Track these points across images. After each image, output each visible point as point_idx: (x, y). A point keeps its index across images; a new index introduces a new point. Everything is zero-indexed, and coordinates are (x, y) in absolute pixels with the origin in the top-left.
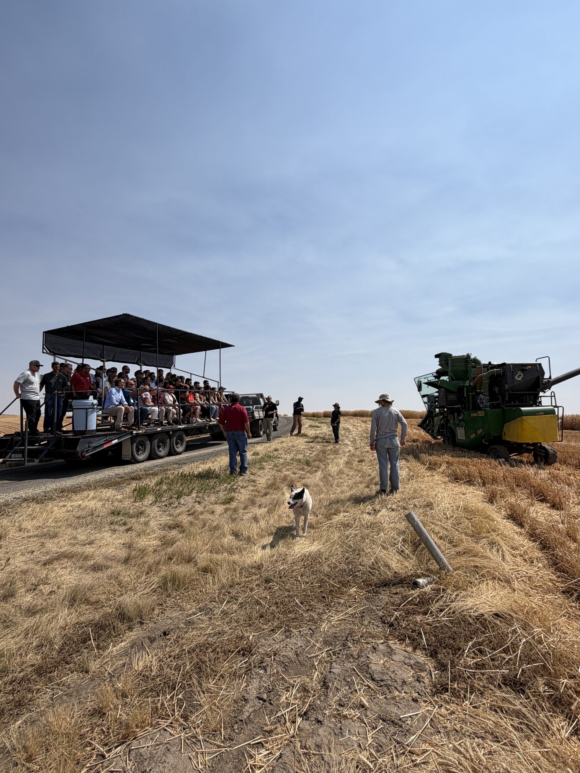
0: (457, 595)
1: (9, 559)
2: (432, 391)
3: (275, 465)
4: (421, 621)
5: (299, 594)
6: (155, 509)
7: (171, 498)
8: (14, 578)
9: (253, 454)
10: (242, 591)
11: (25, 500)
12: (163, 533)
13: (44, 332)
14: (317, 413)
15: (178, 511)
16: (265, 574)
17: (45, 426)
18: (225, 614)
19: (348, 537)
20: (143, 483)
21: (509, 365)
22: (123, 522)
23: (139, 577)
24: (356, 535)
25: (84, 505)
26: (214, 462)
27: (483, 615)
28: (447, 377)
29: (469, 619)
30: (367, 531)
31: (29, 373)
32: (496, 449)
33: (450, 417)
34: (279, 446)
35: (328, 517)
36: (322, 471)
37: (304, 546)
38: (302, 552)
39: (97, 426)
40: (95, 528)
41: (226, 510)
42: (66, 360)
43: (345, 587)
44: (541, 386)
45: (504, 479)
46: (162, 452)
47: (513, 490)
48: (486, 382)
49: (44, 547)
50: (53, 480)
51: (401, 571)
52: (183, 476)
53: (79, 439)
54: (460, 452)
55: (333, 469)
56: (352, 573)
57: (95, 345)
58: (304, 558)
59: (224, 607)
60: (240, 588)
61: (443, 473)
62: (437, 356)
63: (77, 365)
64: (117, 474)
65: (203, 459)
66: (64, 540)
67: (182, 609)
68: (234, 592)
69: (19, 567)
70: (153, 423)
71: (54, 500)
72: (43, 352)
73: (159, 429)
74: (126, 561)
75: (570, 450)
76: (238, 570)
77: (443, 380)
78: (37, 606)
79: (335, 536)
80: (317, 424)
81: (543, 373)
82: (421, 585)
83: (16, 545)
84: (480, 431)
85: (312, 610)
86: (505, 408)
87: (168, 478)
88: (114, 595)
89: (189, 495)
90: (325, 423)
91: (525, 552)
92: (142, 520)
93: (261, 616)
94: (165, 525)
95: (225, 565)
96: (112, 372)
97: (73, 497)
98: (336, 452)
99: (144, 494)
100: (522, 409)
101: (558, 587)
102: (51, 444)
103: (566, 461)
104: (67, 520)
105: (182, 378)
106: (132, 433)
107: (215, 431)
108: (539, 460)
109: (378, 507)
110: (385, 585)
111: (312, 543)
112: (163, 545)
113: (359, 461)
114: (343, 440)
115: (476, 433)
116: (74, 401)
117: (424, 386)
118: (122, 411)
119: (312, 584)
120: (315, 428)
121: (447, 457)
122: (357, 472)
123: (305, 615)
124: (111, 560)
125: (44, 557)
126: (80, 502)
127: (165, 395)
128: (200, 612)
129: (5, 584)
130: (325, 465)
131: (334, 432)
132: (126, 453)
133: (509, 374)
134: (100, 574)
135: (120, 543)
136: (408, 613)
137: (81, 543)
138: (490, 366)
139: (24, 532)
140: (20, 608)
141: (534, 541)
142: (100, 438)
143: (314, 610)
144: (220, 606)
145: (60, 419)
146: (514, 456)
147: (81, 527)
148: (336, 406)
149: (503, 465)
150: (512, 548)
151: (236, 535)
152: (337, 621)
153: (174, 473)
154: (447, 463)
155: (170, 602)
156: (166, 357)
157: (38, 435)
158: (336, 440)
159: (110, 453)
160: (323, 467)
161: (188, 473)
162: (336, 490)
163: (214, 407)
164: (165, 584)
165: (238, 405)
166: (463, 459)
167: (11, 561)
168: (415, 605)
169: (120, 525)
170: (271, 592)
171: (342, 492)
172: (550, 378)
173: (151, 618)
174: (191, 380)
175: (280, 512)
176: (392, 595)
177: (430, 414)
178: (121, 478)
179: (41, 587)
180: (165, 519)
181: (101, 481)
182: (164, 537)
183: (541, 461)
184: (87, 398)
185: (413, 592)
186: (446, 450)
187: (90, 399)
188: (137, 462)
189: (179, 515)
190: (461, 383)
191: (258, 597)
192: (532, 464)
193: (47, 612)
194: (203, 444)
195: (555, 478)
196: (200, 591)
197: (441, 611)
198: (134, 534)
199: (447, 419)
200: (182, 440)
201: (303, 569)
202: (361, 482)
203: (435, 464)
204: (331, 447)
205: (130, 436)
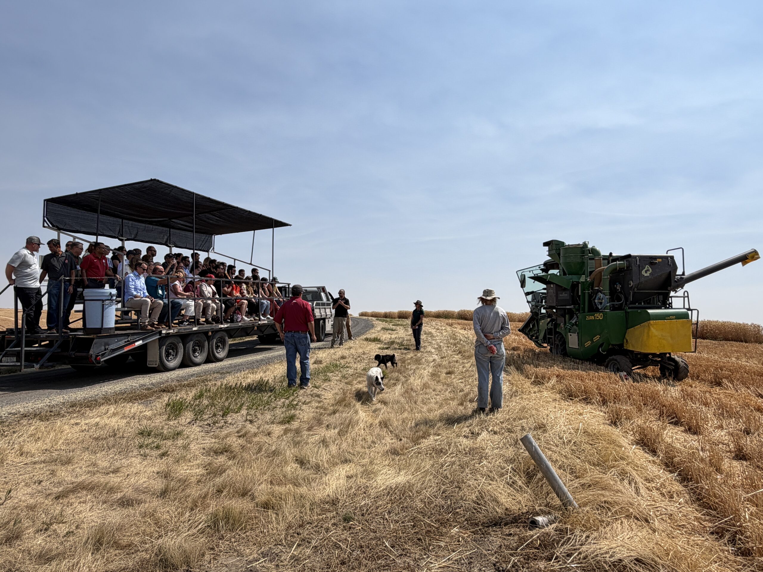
0: (588, 537)
1: (10, 491)
2: (539, 287)
3: (344, 377)
4: (545, 568)
5: (388, 536)
6: (196, 428)
7: (215, 415)
8: (18, 514)
9: (315, 363)
10: (315, 531)
11: (25, 416)
12: (207, 459)
13: (45, 200)
14: (390, 313)
15: (225, 432)
16: (343, 512)
17: (49, 322)
18: (296, 560)
19: (442, 466)
20: (177, 396)
21: (635, 257)
22: (155, 444)
23: (182, 514)
24: (453, 463)
25: (102, 423)
26: (265, 372)
27: (620, 560)
28: (558, 271)
29: (605, 565)
30: (466, 459)
31: (26, 252)
32: (616, 360)
33: (560, 320)
34: (346, 353)
35: (416, 441)
36: (403, 385)
37: (388, 477)
38: (387, 483)
39: (116, 324)
40: (120, 452)
41: (286, 431)
42: (75, 238)
43: (445, 527)
44: (673, 284)
45: (629, 397)
46: (199, 358)
47: (640, 410)
48: (606, 278)
49: (55, 475)
50: (58, 391)
51: (513, 507)
52: (229, 389)
53: (93, 339)
54: (573, 363)
55: (416, 382)
56: (451, 509)
57: (112, 219)
58: (390, 491)
59: (294, 551)
60: (313, 528)
61: (553, 389)
62: (545, 244)
63: (89, 244)
64: (142, 385)
65: (252, 367)
66: (81, 468)
67: (240, 554)
68: (305, 533)
69: (24, 502)
70: (187, 321)
71: (63, 416)
72: (44, 226)
73: (195, 329)
74: (164, 493)
75: (704, 363)
76: (308, 505)
77: (553, 274)
78: (51, 550)
79: (427, 464)
80: (391, 326)
81: (675, 268)
82: (540, 524)
83: (17, 474)
84: (597, 338)
85: (406, 555)
86: (629, 310)
87: (209, 391)
88: (151, 537)
89: (237, 412)
90: (401, 325)
91: (663, 485)
92: (180, 442)
93: (343, 563)
94: (210, 449)
95: (291, 500)
96: (134, 254)
97: (87, 413)
98: (418, 361)
99: (180, 410)
100: (650, 311)
101: (705, 527)
102: (56, 345)
103: (698, 377)
104: (83, 441)
105: (223, 264)
106: (160, 332)
107: (265, 333)
108: (667, 374)
109: (476, 430)
110: (495, 525)
111: (399, 473)
112: (208, 474)
113: (447, 373)
114: (425, 347)
115: (592, 340)
116: (86, 290)
117: (529, 282)
118: (148, 304)
119: (403, 522)
120: (390, 332)
121: (556, 369)
122: (445, 387)
123: (398, 561)
124: (144, 493)
125: (56, 489)
126: (98, 419)
127: (201, 285)
128: (264, 557)
129: (8, 523)
130: (405, 377)
131: (415, 337)
132: (153, 359)
133: (635, 269)
134: (131, 511)
135: (153, 472)
136: (528, 558)
137: (103, 471)
138: (611, 258)
139: (26, 457)
140: (29, 554)
141: (671, 472)
142: (119, 338)
143: (408, 555)
144: (288, 551)
145: (67, 313)
146: (636, 369)
147: (102, 451)
148: (418, 304)
149: (625, 381)
150: (647, 480)
151: (302, 462)
152: (438, 569)
153: (215, 384)
154: (557, 377)
155: (223, 545)
156: (203, 236)
157: (38, 333)
158: (416, 346)
159: (130, 357)
160: (404, 379)
161: (234, 385)
162: (422, 408)
163: (265, 301)
164: (216, 523)
165: (300, 300)
166: (577, 372)
167: (12, 494)
168: (535, 548)
169: (152, 449)
170: (352, 533)
171: (430, 410)
172: (683, 274)
173: (201, 566)
174: (234, 267)
175: (353, 434)
176: (504, 537)
177: (535, 316)
178: (149, 389)
179: (55, 526)
180: (209, 442)
181: (122, 393)
182: (209, 464)
183: (670, 375)
184: (103, 287)
185: (531, 533)
186: (554, 360)
187: (105, 288)
188: (167, 369)
189: (227, 436)
190: (575, 278)
191: (336, 539)
192: (659, 379)
193: (65, 558)
194: (249, 349)
195: (688, 396)
196: (261, 532)
197: (569, 555)
198: (170, 460)
199: (556, 323)
200: (224, 343)
201: (389, 505)
202: (453, 399)
203: (543, 377)
204: (411, 355)
205: (158, 337)
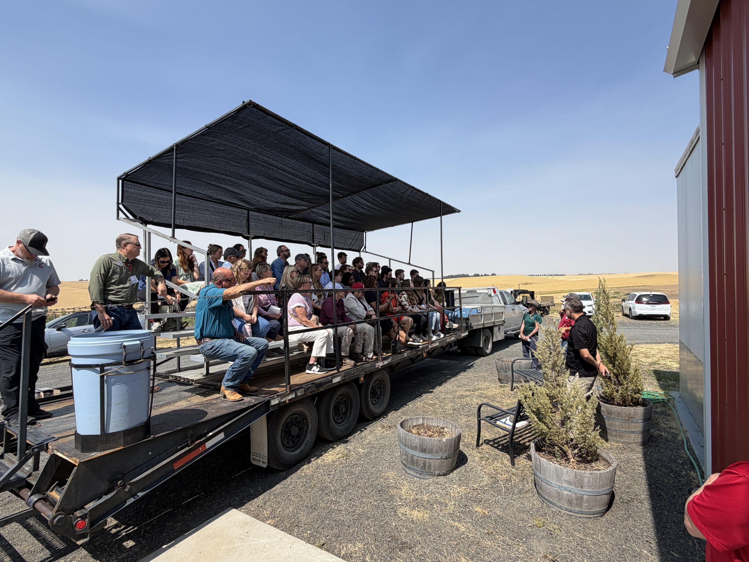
72: (119, 217)
73: (337, 380)
106: (267, 405)
132: (259, 450)
156: (353, 234)
174: (390, 268)
200: (383, 386)
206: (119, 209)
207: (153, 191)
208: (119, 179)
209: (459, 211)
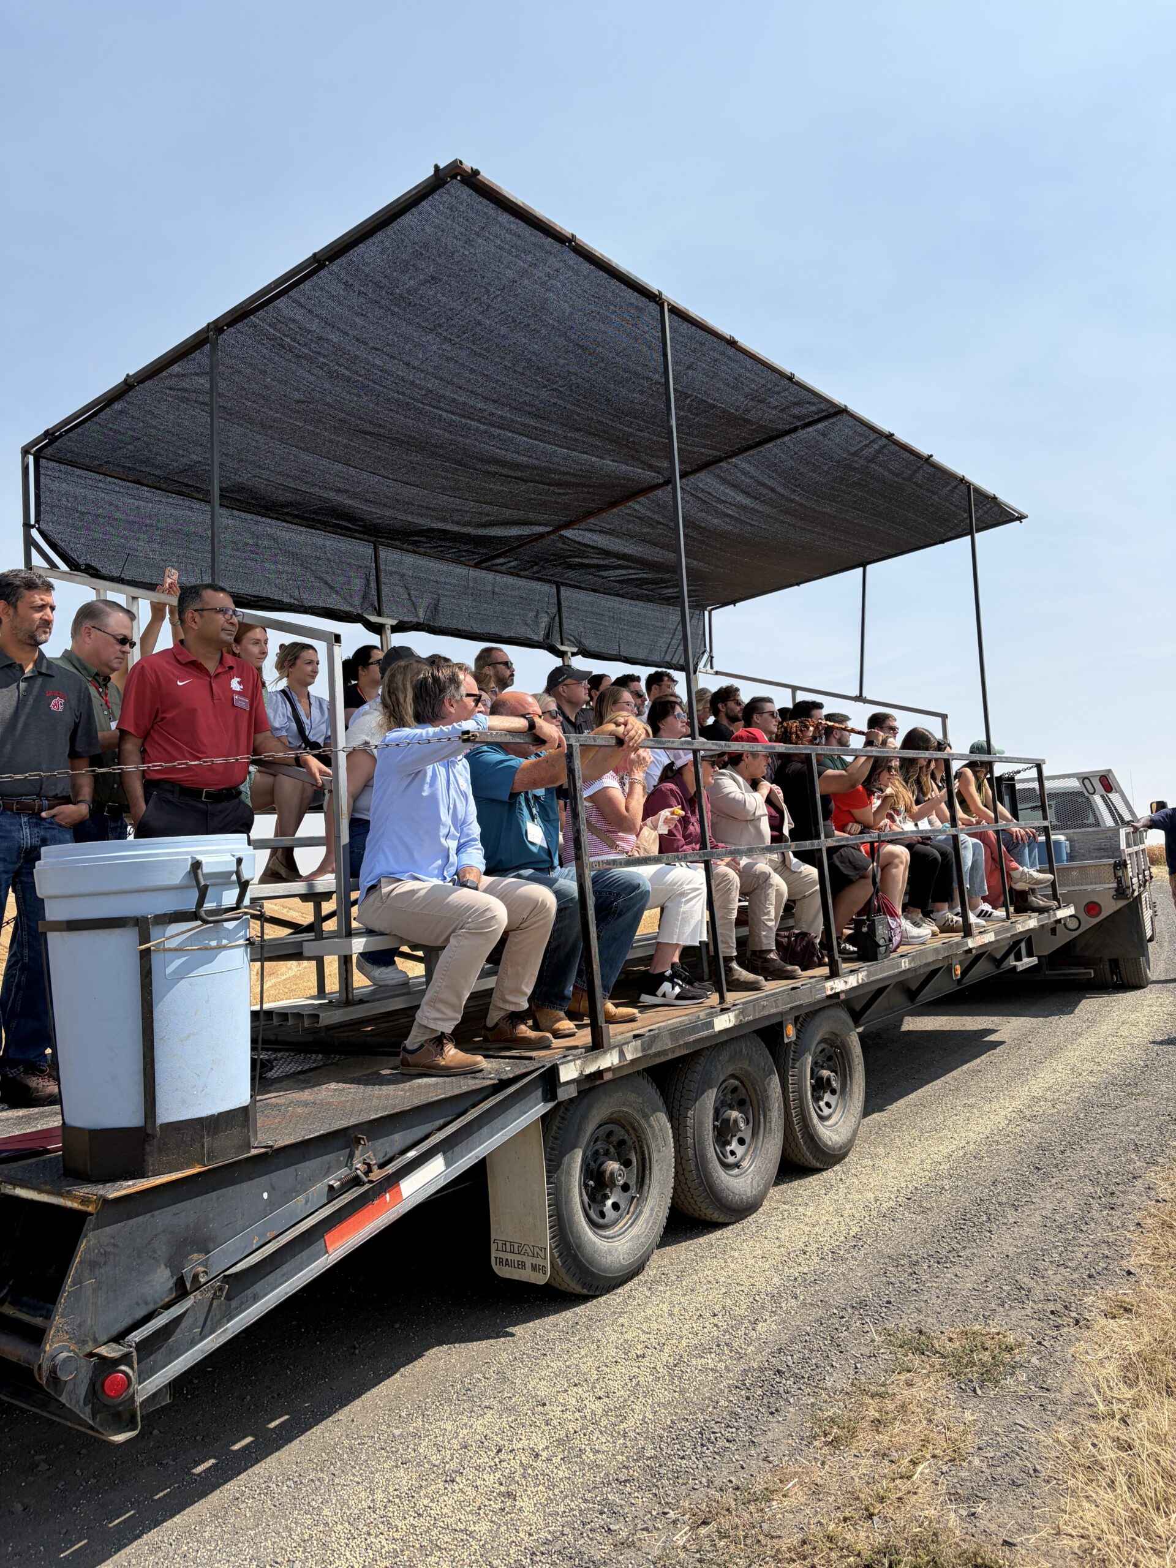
46: (747, 1167)
70: (679, 974)
73: (723, 1022)
106: (549, 1078)
132: (519, 1232)
142: (284, 1177)
205: (541, 1109)
206: (29, 542)
207: (117, 489)
208: (25, 451)
209: (1021, 518)
